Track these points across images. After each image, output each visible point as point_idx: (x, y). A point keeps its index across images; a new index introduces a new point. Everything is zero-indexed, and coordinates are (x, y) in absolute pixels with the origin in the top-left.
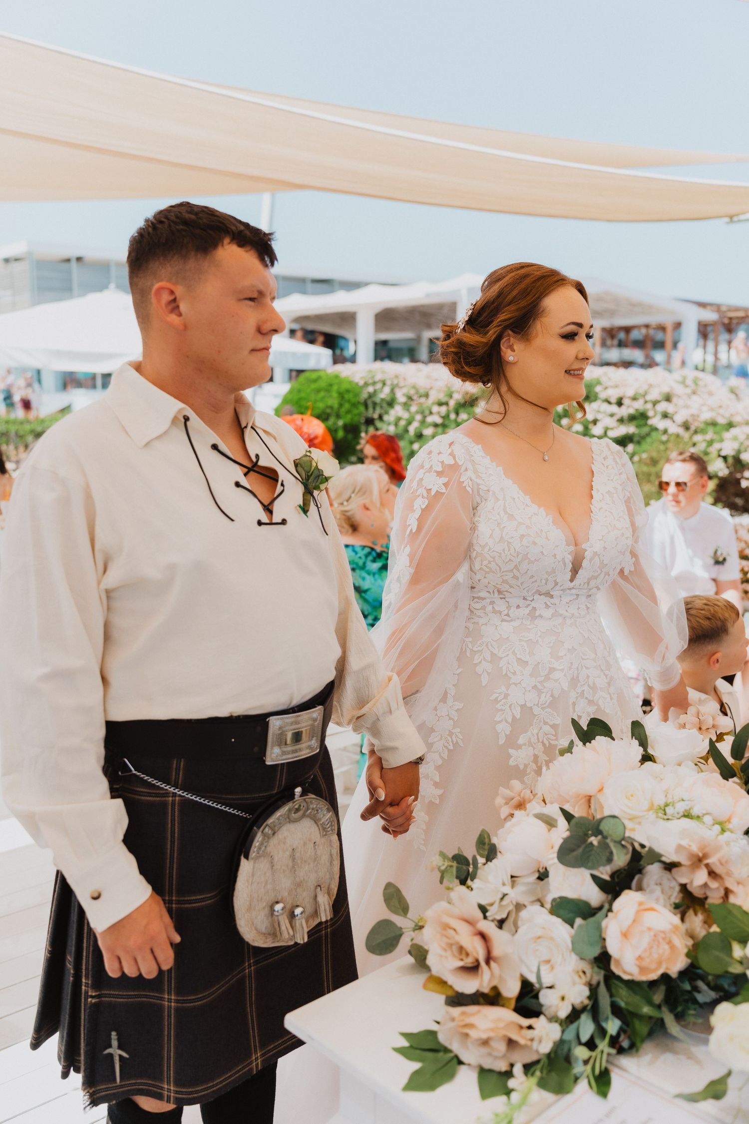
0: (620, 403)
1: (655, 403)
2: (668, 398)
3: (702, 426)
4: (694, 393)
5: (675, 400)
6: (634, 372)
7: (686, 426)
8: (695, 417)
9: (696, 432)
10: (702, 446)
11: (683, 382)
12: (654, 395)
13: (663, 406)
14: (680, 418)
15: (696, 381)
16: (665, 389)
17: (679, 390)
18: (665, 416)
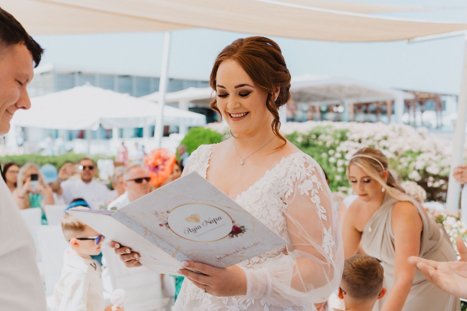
0: (360, 141)
1: (379, 141)
2: (386, 138)
3: (404, 153)
4: (400, 135)
5: (388, 139)
6: (368, 125)
7: (396, 153)
8: (401, 149)
9: (402, 156)
10: (405, 164)
11: (394, 130)
12: (378, 137)
13: (383, 143)
14: (393, 148)
15: (400, 129)
16: (384, 134)
17: (391, 134)
18: (385, 148)
